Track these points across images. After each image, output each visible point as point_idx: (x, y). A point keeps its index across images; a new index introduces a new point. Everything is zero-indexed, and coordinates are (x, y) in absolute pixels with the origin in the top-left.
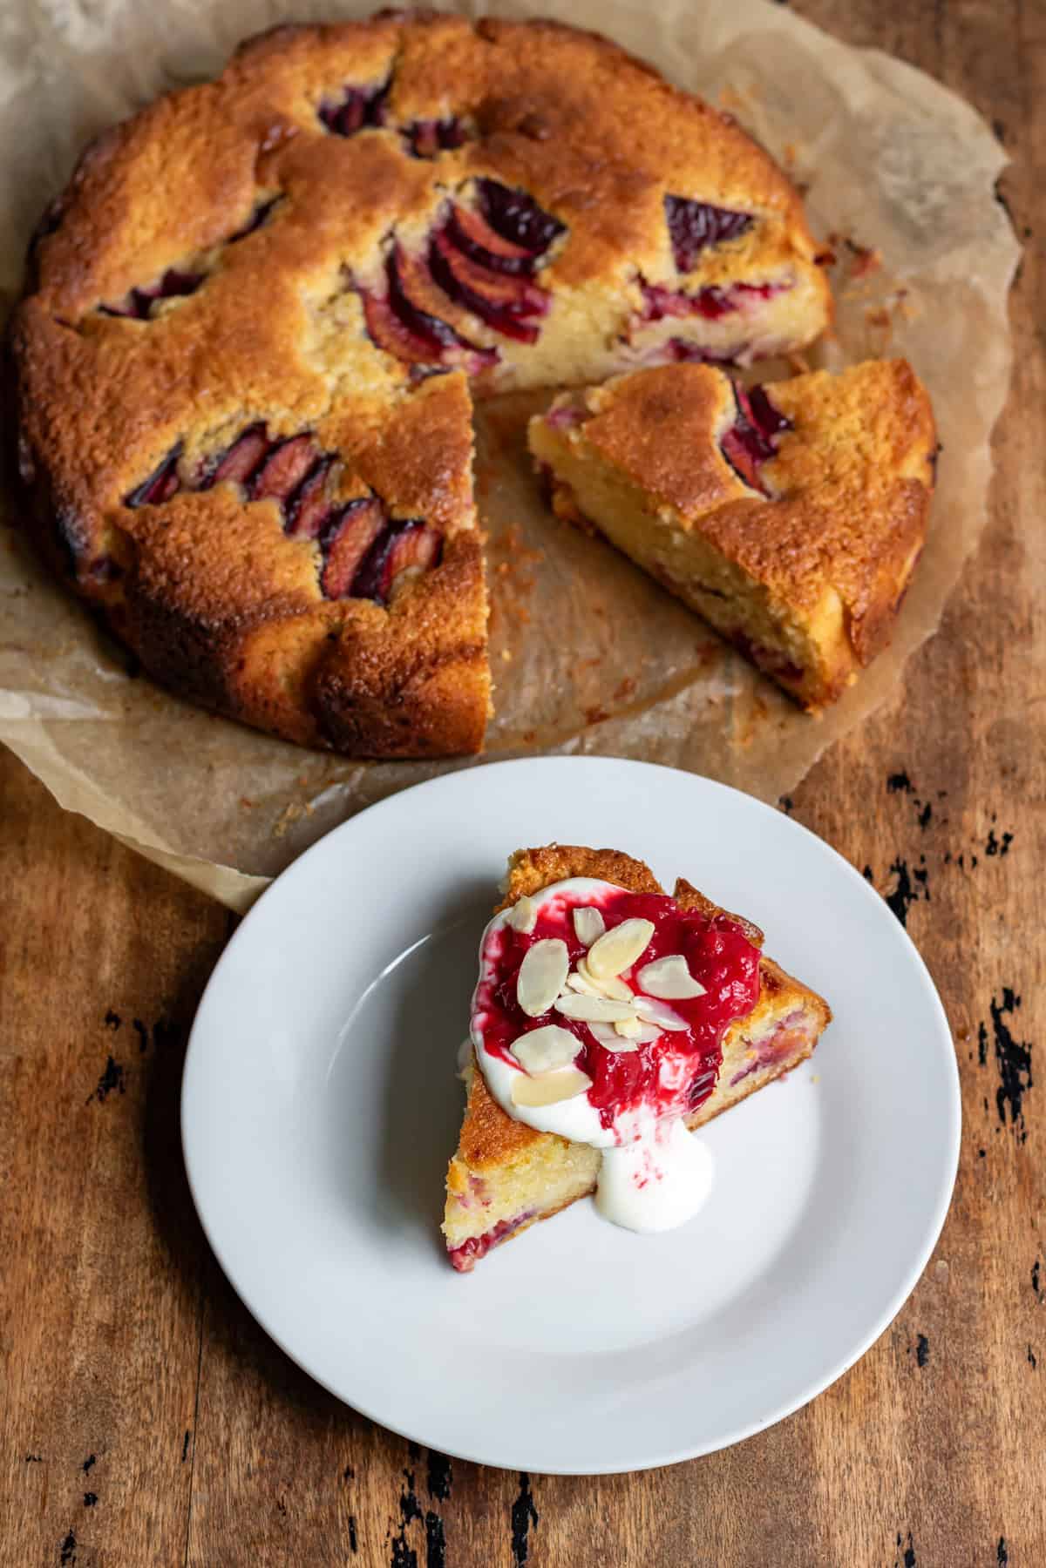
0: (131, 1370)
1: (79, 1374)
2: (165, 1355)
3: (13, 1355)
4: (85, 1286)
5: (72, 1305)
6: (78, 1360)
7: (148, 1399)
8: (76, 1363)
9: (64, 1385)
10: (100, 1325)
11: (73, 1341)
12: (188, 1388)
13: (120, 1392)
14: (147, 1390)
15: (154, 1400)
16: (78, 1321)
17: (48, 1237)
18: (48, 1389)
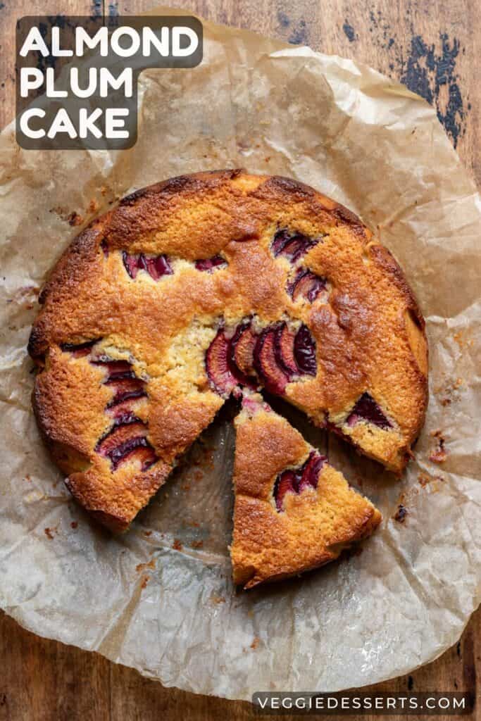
0: (83, 703)
1: (61, 707)
2: (96, 697)
3: (34, 698)
4: (60, 667)
5: (56, 676)
6: (61, 699)
7: (90, 716)
8: (60, 701)
9: (55, 710)
10: (68, 685)
11: (58, 691)
12: (106, 710)
13: (79, 713)
14: (90, 712)
15: (93, 715)
16: (59, 682)
17: (42, 646)
18: (49, 712)
